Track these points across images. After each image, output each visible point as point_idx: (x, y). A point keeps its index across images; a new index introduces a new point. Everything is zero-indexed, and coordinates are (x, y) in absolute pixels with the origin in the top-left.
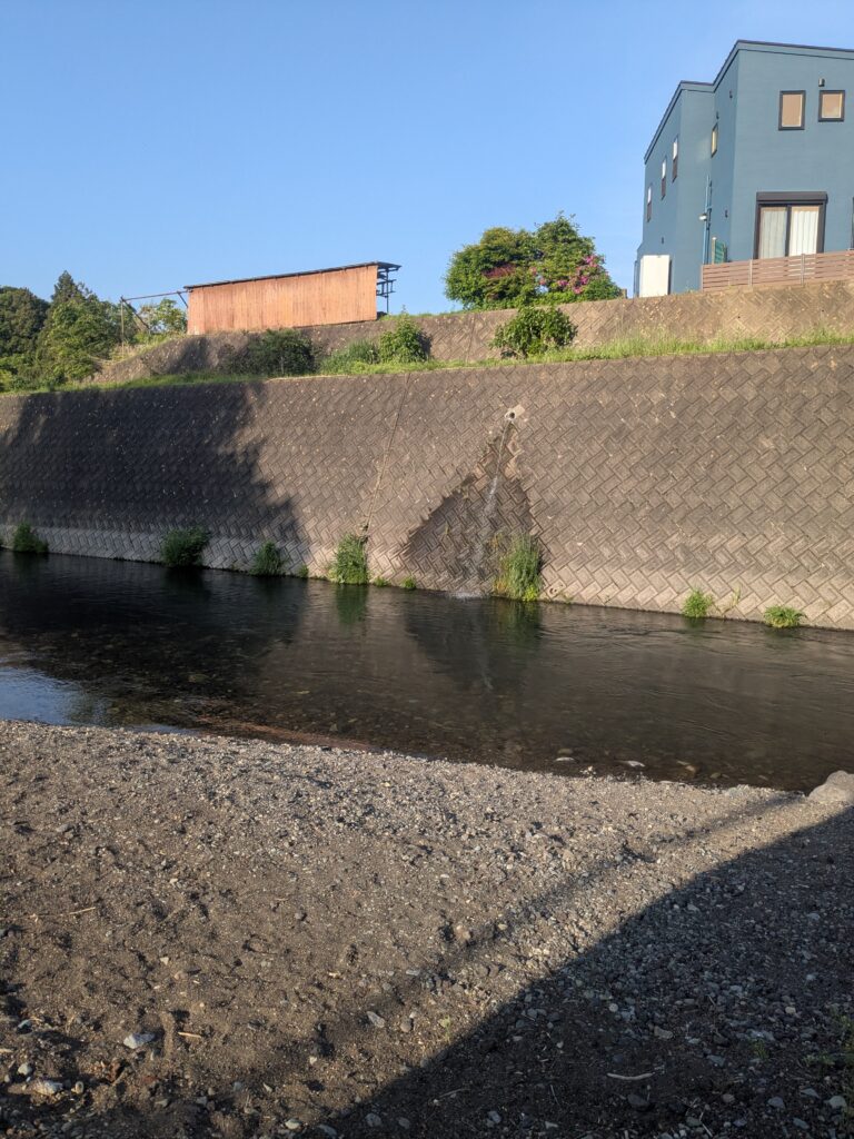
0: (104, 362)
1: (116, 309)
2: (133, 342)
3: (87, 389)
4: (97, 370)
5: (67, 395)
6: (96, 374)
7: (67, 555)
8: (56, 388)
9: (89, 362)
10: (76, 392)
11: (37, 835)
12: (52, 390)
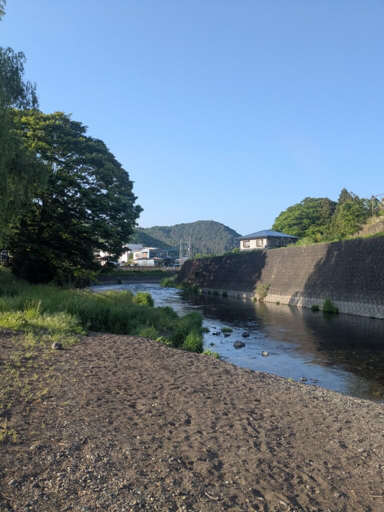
0: (363, 225)
1: (369, 201)
2: (378, 215)
3: (356, 239)
4: (361, 230)
5: (347, 242)
6: (360, 231)
7: (347, 314)
8: (342, 239)
9: (357, 226)
10: (351, 240)
11: (350, 450)
12: (341, 240)
